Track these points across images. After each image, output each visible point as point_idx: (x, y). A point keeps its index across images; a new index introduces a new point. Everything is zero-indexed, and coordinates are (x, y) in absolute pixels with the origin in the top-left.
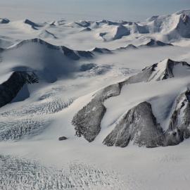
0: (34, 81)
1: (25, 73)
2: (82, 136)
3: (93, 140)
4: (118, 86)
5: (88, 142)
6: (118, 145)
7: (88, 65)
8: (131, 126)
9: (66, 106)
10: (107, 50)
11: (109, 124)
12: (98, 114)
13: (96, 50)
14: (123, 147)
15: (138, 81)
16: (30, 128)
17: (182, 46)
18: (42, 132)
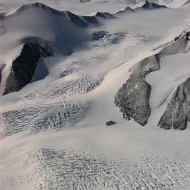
0: (49, 55)
1: (37, 45)
2: (132, 120)
3: (146, 123)
4: (155, 59)
5: (140, 126)
6: (176, 127)
7: (99, 32)
8: (184, 104)
9: (98, 84)
10: (108, 14)
11: (159, 103)
12: (143, 93)
13: (99, 14)
14: (182, 129)
15: (174, 53)
16: (69, 113)
17: (174, 7)
18: (83, 117)
